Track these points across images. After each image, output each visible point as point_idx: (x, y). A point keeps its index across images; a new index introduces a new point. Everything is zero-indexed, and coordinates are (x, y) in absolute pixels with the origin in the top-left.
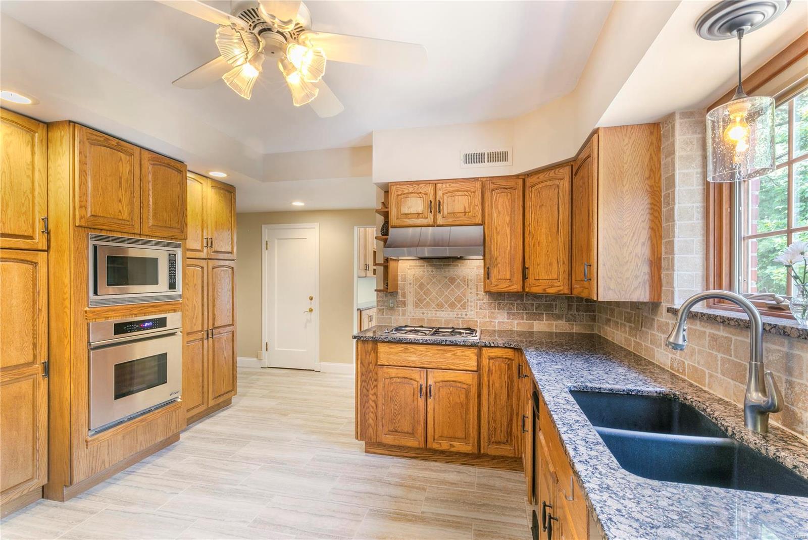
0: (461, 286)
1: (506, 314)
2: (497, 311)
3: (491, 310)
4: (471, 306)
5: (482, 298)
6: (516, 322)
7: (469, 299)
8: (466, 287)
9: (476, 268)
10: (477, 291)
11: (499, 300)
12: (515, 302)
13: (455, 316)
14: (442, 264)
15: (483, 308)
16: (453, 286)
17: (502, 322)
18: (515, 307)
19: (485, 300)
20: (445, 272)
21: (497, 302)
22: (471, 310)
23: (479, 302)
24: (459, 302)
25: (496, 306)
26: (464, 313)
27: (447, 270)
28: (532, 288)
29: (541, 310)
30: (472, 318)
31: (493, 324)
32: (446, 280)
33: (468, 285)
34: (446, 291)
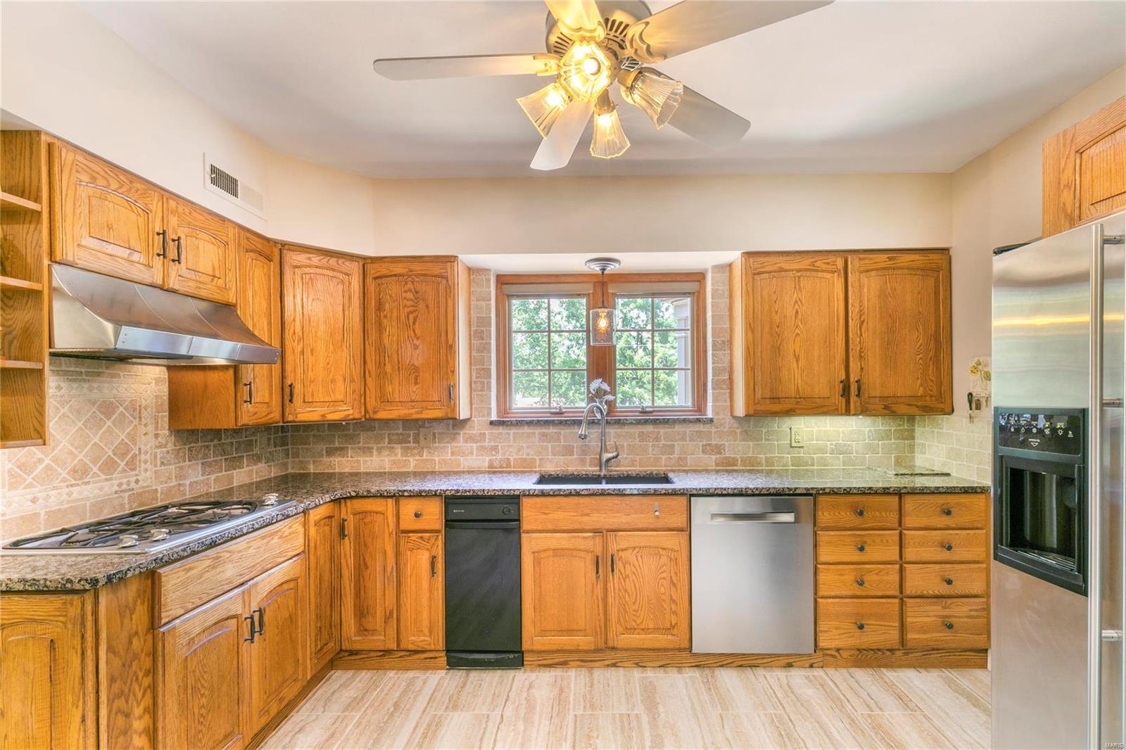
0: (127, 421)
1: (200, 465)
2: (187, 463)
3: (179, 462)
4: (146, 462)
5: (164, 443)
6: (213, 477)
7: (142, 447)
8: (136, 422)
9: (154, 381)
10: (157, 429)
11: (191, 443)
12: (212, 444)
13: (116, 488)
14: (83, 370)
15: (166, 462)
16: (109, 423)
17: (195, 482)
18: (212, 452)
19: (170, 446)
20: (90, 389)
21: (187, 447)
22: (146, 470)
23: (158, 451)
24: (123, 455)
25: (185, 455)
26: (134, 479)
27: (95, 385)
28: (298, 415)
29: (241, 452)
30: (147, 487)
31: (182, 488)
32: (94, 409)
33: (140, 418)
34: (95, 435)
